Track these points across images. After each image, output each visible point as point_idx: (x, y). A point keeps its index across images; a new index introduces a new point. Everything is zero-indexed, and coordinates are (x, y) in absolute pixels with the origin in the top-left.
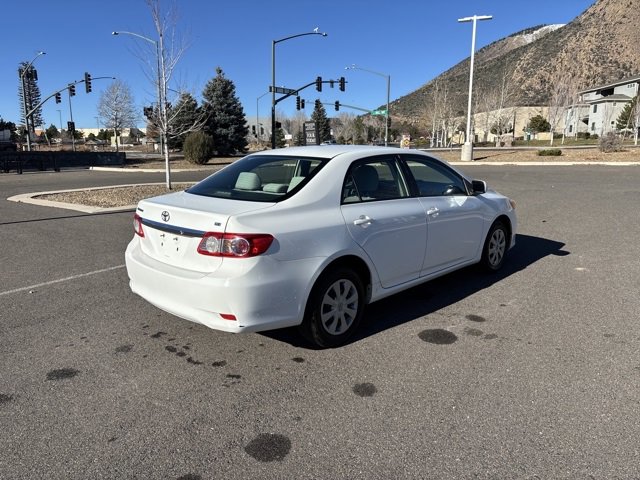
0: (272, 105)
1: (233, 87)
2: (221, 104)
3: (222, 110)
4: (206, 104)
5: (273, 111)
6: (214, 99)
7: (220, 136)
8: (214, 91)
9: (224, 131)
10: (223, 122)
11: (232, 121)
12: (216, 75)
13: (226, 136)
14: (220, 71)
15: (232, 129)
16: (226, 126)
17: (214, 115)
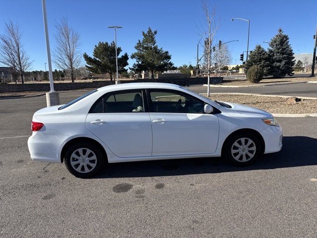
0: (315, 46)
1: (287, 39)
2: (279, 49)
3: (278, 52)
4: (270, 50)
5: (315, 50)
6: (275, 46)
7: (275, 67)
8: (275, 42)
9: (278, 64)
10: (278, 59)
11: (284, 58)
12: (278, 33)
13: (279, 67)
14: (281, 31)
15: (283, 62)
16: (280, 61)
17: (273, 55)
